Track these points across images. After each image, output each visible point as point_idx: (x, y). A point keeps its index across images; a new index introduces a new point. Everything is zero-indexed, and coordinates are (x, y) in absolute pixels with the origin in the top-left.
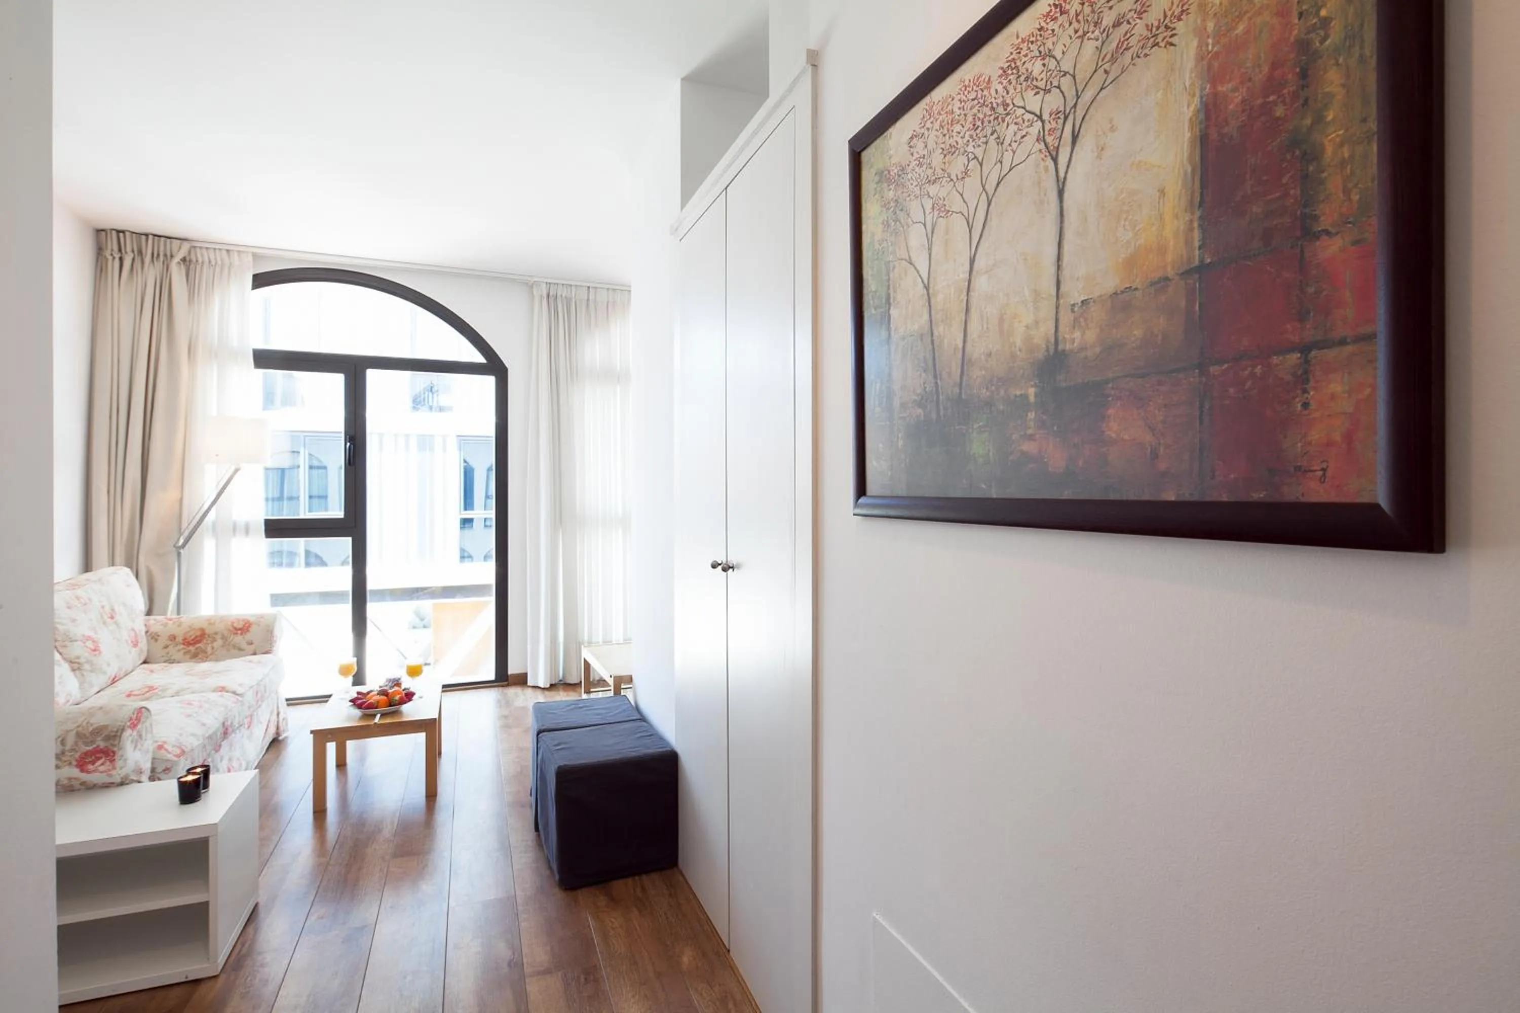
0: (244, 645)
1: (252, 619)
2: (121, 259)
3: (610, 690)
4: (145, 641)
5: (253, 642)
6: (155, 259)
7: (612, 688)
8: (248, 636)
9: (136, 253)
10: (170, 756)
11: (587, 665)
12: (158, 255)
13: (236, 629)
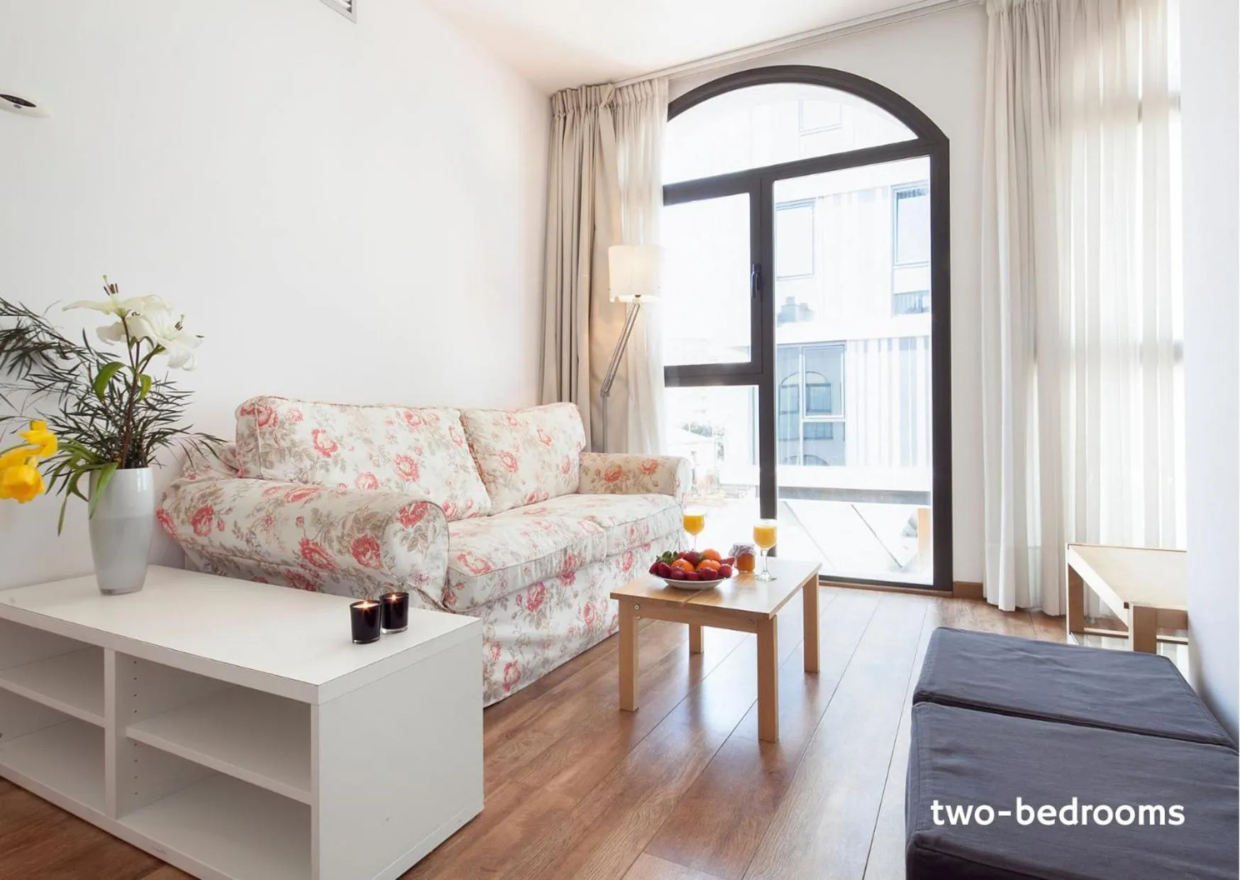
0: (650, 486)
1: (659, 461)
2: (565, 118)
3: (1127, 637)
4: (576, 470)
5: (659, 484)
6: (589, 110)
7: (1130, 633)
8: (655, 477)
9: (575, 108)
10: (465, 570)
11: (1076, 582)
12: (591, 105)
13: (645, 469)
